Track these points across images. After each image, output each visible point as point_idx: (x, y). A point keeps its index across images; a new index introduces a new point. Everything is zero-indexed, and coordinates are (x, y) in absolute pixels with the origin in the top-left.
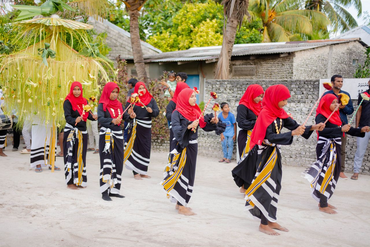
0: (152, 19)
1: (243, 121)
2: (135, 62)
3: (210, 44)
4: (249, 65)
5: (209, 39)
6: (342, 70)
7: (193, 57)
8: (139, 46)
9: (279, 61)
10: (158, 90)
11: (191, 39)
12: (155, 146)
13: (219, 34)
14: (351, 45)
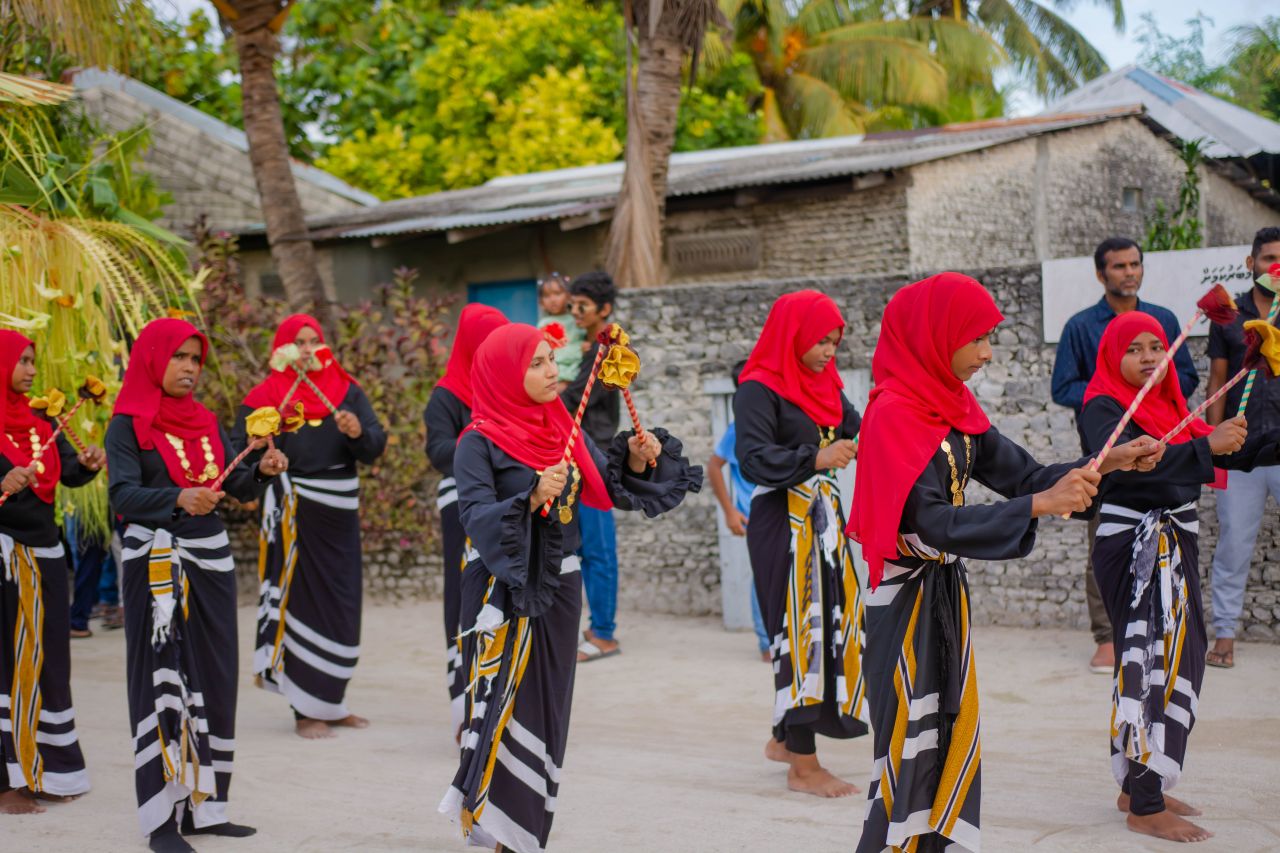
0: (333, 80)
1: (760, 449)
2: (272, 239)
3: (563, 163)
4: (732, 227)
5: (559, 146)
6: (1086, 231)
7: (509, 208)
8: (286, 176)
9: (850, 207)
10: (374, 347)
11: (491, 147)
12: (379, 582)
13: (596, 123)
14: (1112, 135)
